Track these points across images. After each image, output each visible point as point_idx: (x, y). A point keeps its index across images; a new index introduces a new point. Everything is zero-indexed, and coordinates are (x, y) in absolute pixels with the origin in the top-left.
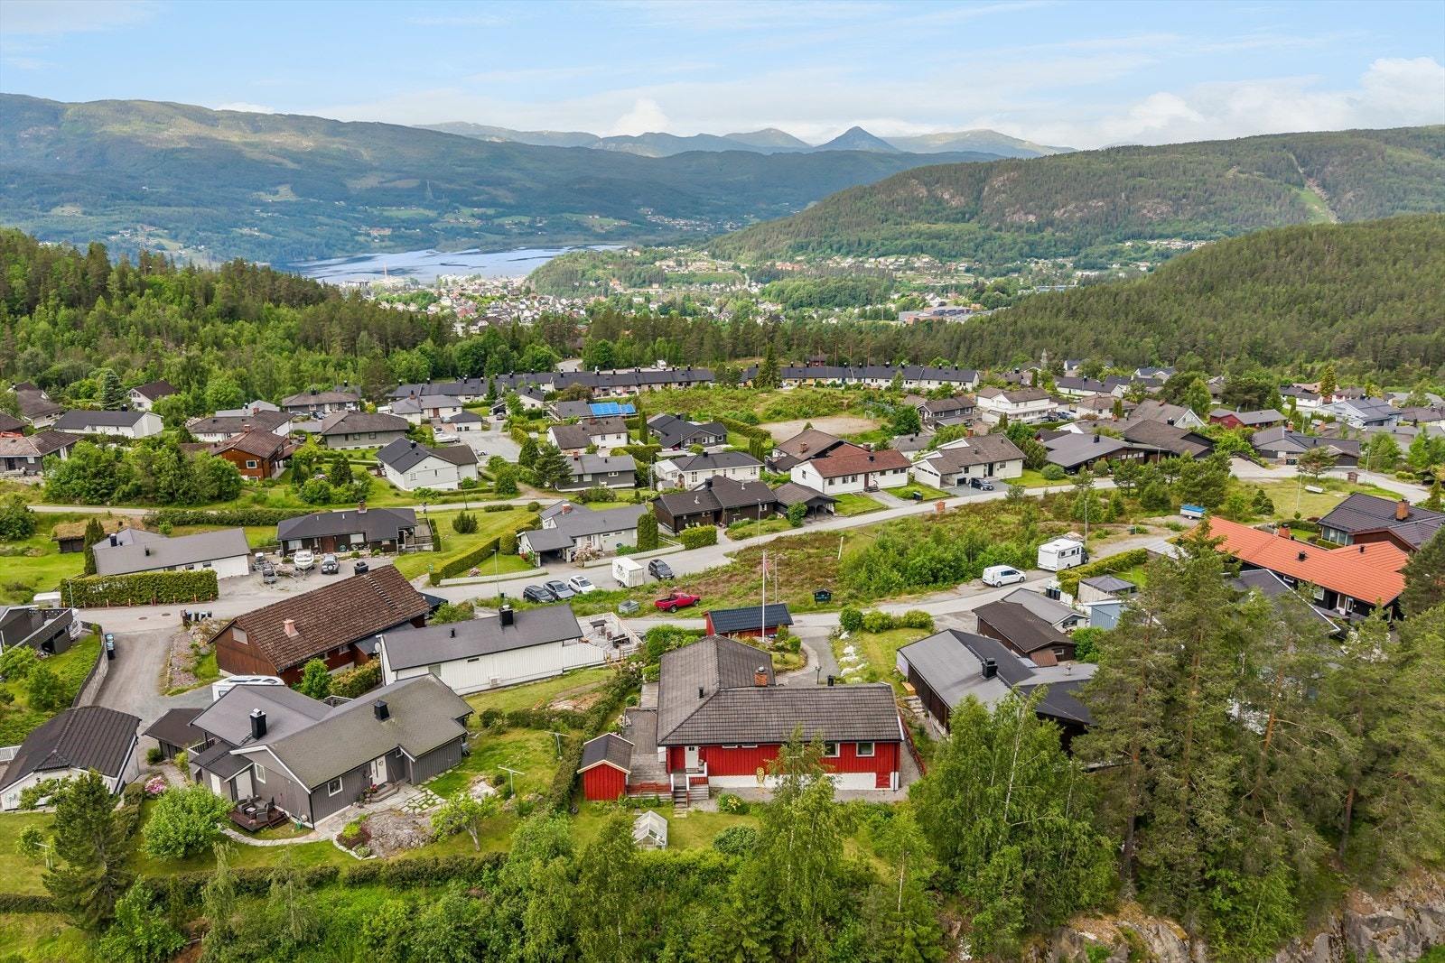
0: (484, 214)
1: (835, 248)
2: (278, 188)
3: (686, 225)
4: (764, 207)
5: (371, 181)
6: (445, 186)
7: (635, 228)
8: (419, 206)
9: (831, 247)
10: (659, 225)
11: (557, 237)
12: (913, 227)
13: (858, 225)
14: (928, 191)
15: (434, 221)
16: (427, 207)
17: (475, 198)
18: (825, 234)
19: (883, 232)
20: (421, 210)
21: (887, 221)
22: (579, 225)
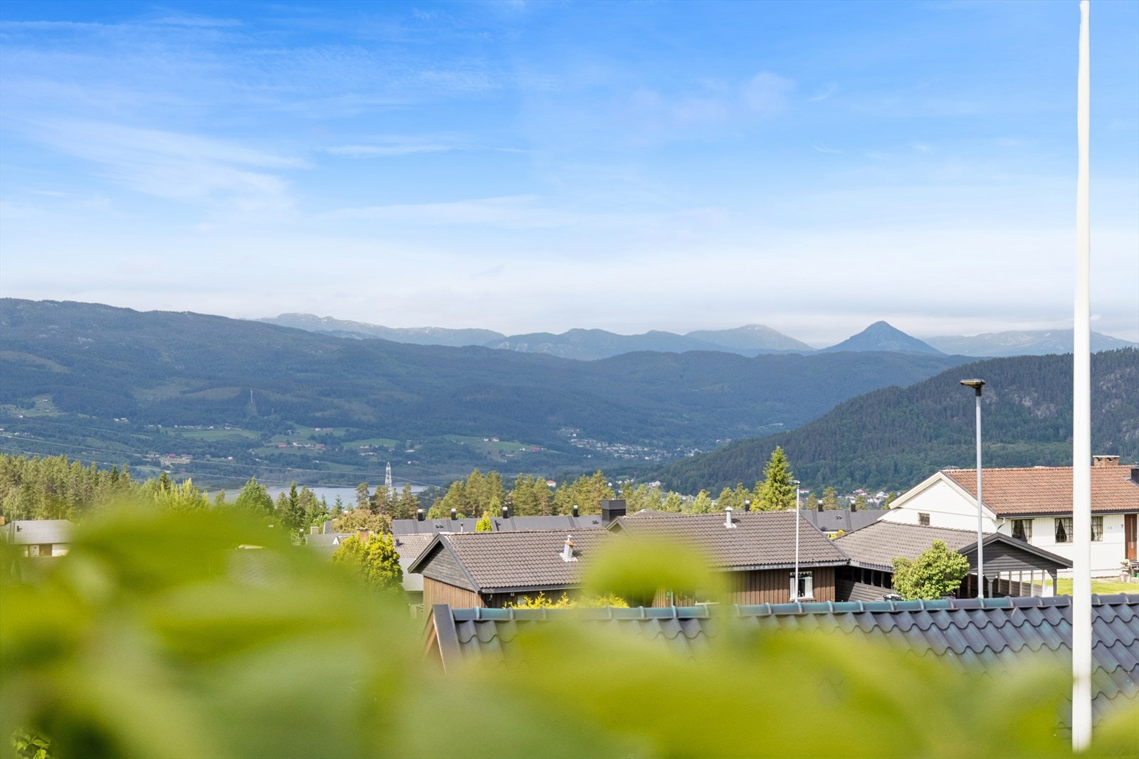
0: (330, 436)
1: (858, 475)
2: (35, 399)
3: (628, 452)
4: (746, 428)
5: (170, 391)
6: (275, 397)
7: (552, 455)
8: (235, 424)
9: (852, 475)
10: (588, 452)
11: (435, 468)
13: (894, 443)
14: (998, 394)
15: (257, 445)
16: (247, 427)
17: (318, 414)
18: (842, 456)
19: (932, 454)
20: (239, 431)
21: (937, 437)
22: (468, 451)
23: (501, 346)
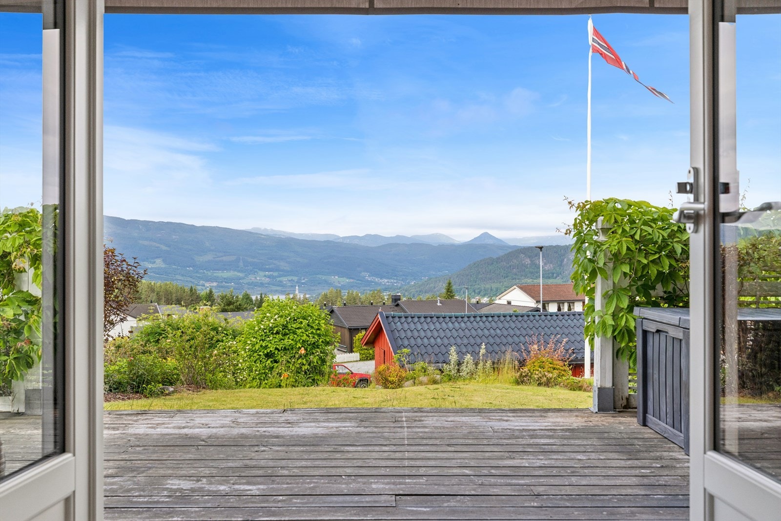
0: (272, 275)
1: (477, 291)
2: (156, 260)
3: (388, 282)
4: (434, 273)
5: (209, 257)
6: (250, 260)
7: (358, 283)
8: (235, 270)
9: (474, 291)
10: (373, 282)
11: (313, 288)
12: (523, 281)
13: (491, 279)
14: (531, 261)
15: (243, 278)
16: (239, 271)
17: (267, 267)
18: (471, 284)
19: (505, 283)
20: (236, 273)
21: (507, 277)
22: (326, 281)
23: (339, 241)
